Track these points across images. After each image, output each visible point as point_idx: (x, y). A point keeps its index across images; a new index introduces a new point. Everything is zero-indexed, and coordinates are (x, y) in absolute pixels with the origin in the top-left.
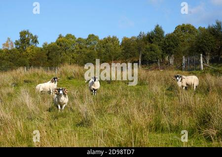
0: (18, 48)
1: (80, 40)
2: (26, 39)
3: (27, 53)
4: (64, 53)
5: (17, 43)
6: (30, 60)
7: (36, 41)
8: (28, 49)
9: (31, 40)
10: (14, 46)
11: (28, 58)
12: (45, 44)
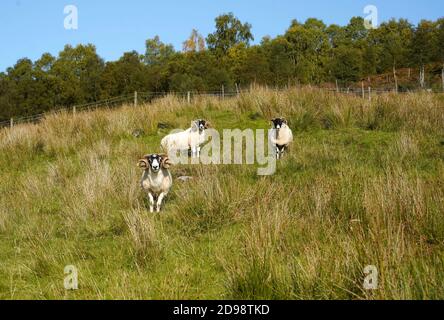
0: (212, 49)
1: (333, 30)
2: (228, 31)
3: (230, 57)
4: (302, 57)
5: (211, 40)
6: (237, 71)
7: (248, 35)
8: (232, 49)
9: (238, 32)
10: (206, 46)
11: (232, 69)
12: (266, 40)
